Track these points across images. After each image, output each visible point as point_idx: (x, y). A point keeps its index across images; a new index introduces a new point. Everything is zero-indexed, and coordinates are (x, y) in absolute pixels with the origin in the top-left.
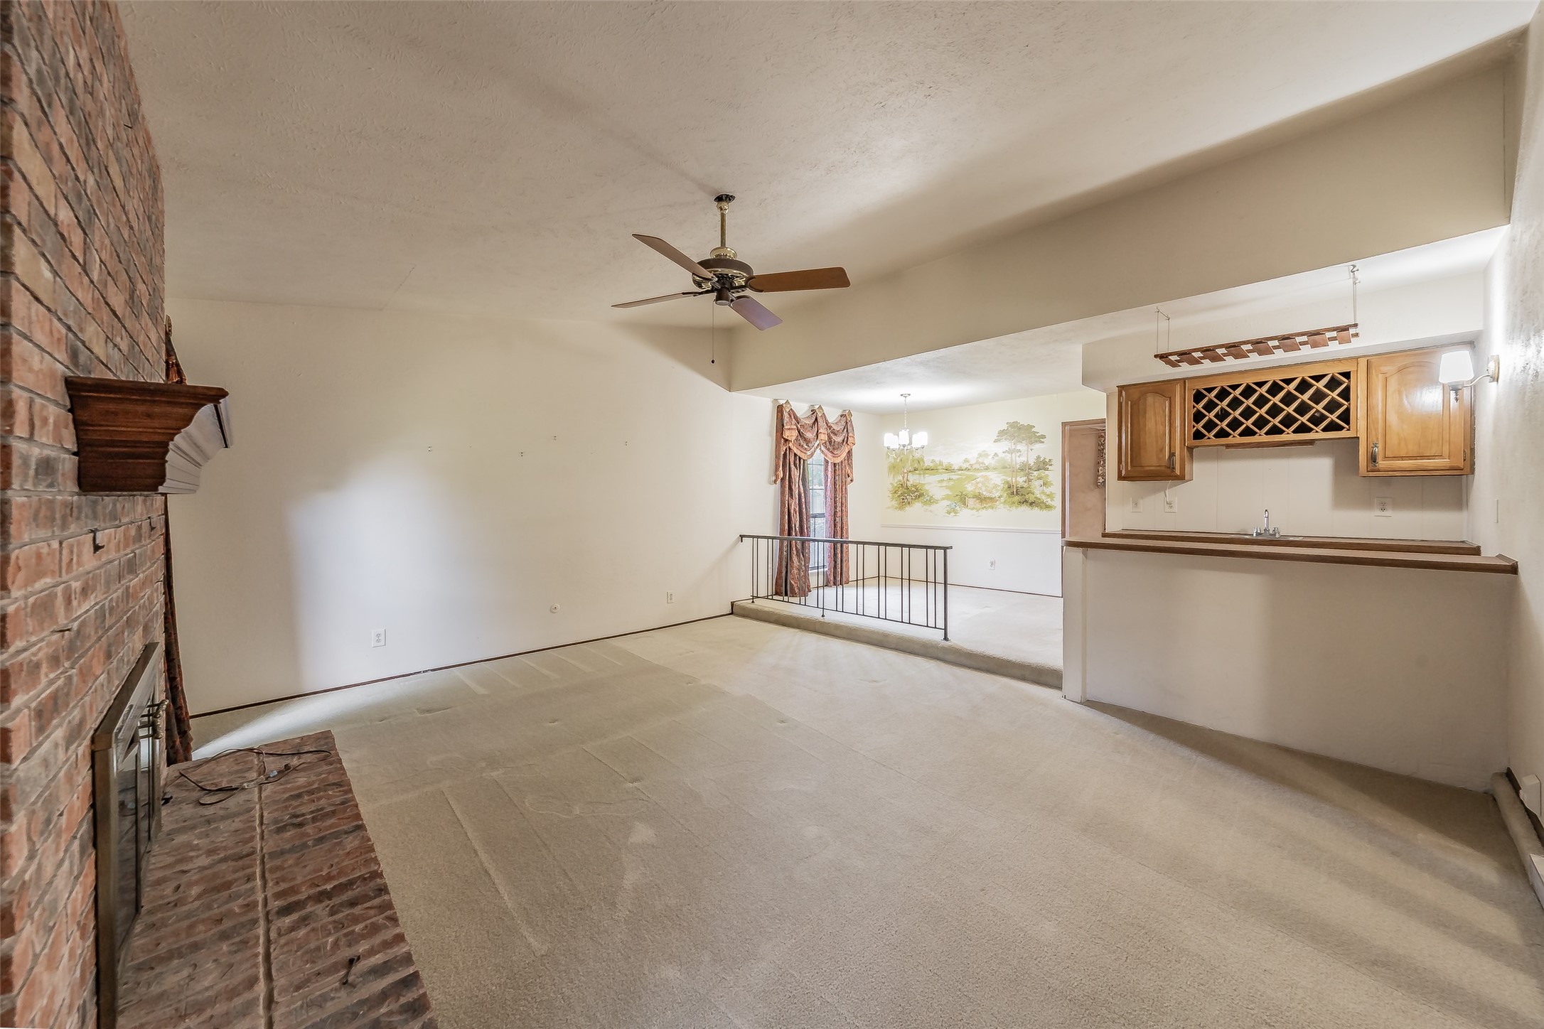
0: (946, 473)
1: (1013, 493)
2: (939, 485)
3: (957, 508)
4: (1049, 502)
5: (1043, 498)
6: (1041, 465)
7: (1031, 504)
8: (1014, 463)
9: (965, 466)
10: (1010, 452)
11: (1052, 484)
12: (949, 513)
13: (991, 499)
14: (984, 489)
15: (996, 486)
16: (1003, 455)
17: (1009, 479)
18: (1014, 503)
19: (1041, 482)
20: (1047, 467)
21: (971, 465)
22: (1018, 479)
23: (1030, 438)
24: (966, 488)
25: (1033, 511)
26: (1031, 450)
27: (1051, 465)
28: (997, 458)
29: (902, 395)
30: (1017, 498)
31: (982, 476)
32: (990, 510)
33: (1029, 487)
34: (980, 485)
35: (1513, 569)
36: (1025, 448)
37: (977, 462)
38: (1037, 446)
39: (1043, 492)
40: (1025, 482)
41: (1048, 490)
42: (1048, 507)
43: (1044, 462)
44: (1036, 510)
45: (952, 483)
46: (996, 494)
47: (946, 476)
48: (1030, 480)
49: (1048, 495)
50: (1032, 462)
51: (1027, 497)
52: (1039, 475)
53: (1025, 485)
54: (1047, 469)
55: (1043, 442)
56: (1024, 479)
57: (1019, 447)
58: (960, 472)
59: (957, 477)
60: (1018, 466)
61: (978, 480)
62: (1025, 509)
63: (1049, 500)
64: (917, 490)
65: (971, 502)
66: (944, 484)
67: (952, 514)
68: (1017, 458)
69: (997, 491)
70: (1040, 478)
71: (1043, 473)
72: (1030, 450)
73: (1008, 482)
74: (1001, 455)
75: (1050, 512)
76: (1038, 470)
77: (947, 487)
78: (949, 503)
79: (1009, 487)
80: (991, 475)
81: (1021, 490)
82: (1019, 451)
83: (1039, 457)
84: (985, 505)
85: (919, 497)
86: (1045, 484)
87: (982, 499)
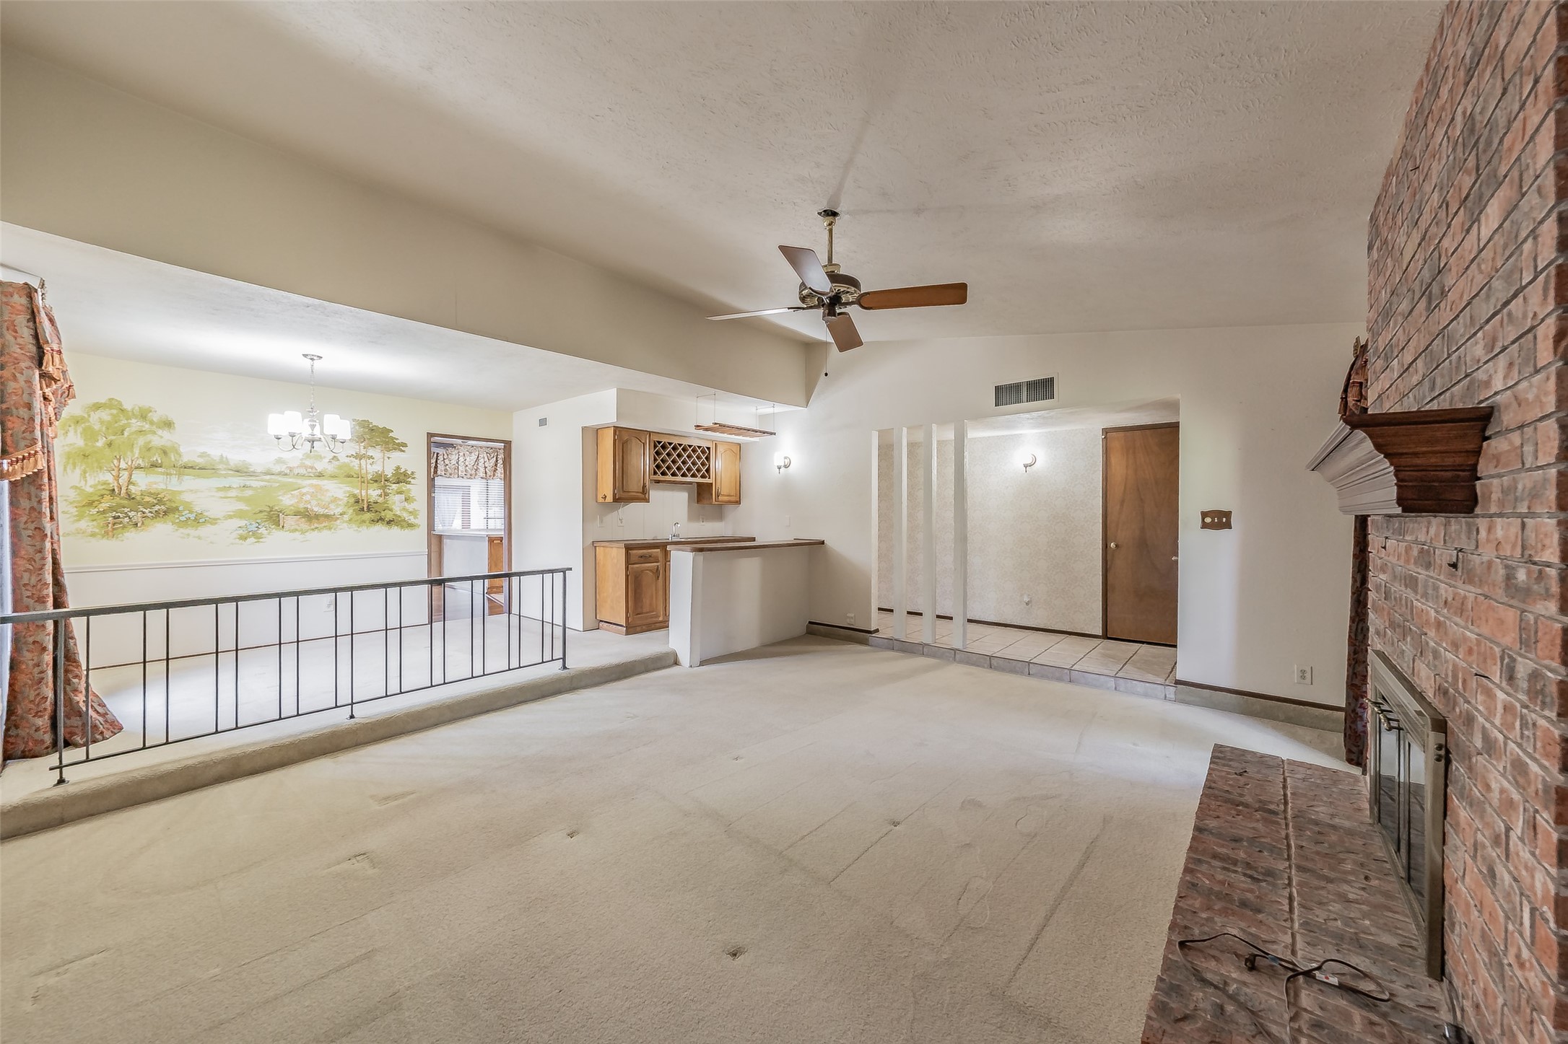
0: (233, 476)
1: (362, 509)
2: (221, 494)
3: (262, 530)
4: (412, 520)
5: (404, 515)
6: (402, 478)
7: (389, 522)
8: (364, 471)
9: (277, 469)
10: (359, 457)
11: (415, 500)
12: (243, 538)
13: (327, 517)
14: (314, 503)
15: (335, 500)
16: (347, 460)
17: (357, 491)
18: (364, 521)
19: (403, 497)
20: (409, 480)
21: (291, 469)
22: (370, 492)
23: (387, 443)
24: (281, 500)
25: (391, 530)
26: (389, 458)
27: (414, 478)
28: (337, 463)
29: (305, 356)
30: (368, 516)
31: (312, 485)
32: (326, 532)
33: (385, 503)
34: (308, 497)
35: (823, 543)
36: (381, 455)
37: (302, 466)
38: (396, 455)
39: (404, 509)
40: (381, 496)
41: (410, 507)
42: (411, 526)
43: (405, 474)
44: (395, 530)
45: (249, 493)
46: (335, 510)
47: (237, 481)
48: (386, 494)
49: (410, 512)
50: (389, 472)
51: (383, 514)
52: (399, 488)
53: (381, 500)
54: (409, 483)
55: (404, 451)
56: (379, 492)
57: (371, 452)
58: (268, 477)
59: (263, 484)
60: (370, 477)
61: (304, 490)
62: (380, 529)
63: (412, 517)
64: (160, 502)
65: (290, 521)
66: (233, 493)
67: (253, 540)
68: (369, 466)
69: (338, 506)
70: (400, 493)
71: (403, 487)
72: (386, 458)
73: (354, 496)
74: (343, 459)
75: (413, 531)
76: (398, 483)
77: (239, 499)
78: (243, 523)
79: (357, 502)
80: (326, 484)
81: (374, 505)
82: (372, 457)
83: (398, 468)
84: (316, 525)
85: (165, 513)
86: (406, 500)
87: (309, 517)
